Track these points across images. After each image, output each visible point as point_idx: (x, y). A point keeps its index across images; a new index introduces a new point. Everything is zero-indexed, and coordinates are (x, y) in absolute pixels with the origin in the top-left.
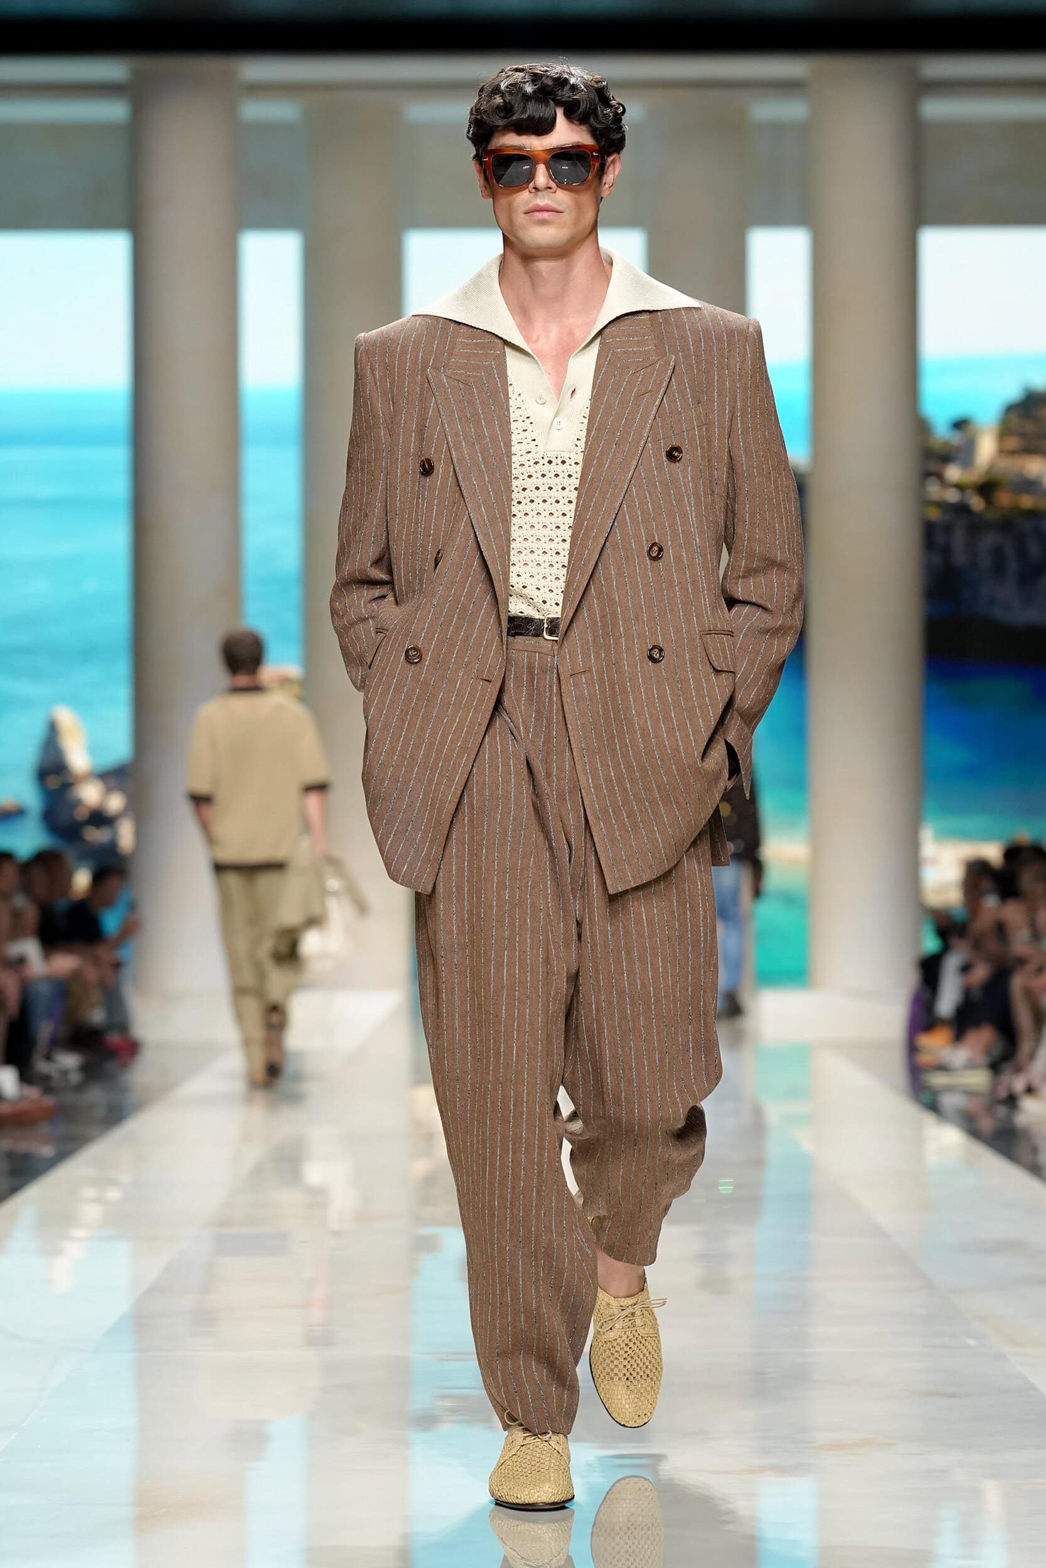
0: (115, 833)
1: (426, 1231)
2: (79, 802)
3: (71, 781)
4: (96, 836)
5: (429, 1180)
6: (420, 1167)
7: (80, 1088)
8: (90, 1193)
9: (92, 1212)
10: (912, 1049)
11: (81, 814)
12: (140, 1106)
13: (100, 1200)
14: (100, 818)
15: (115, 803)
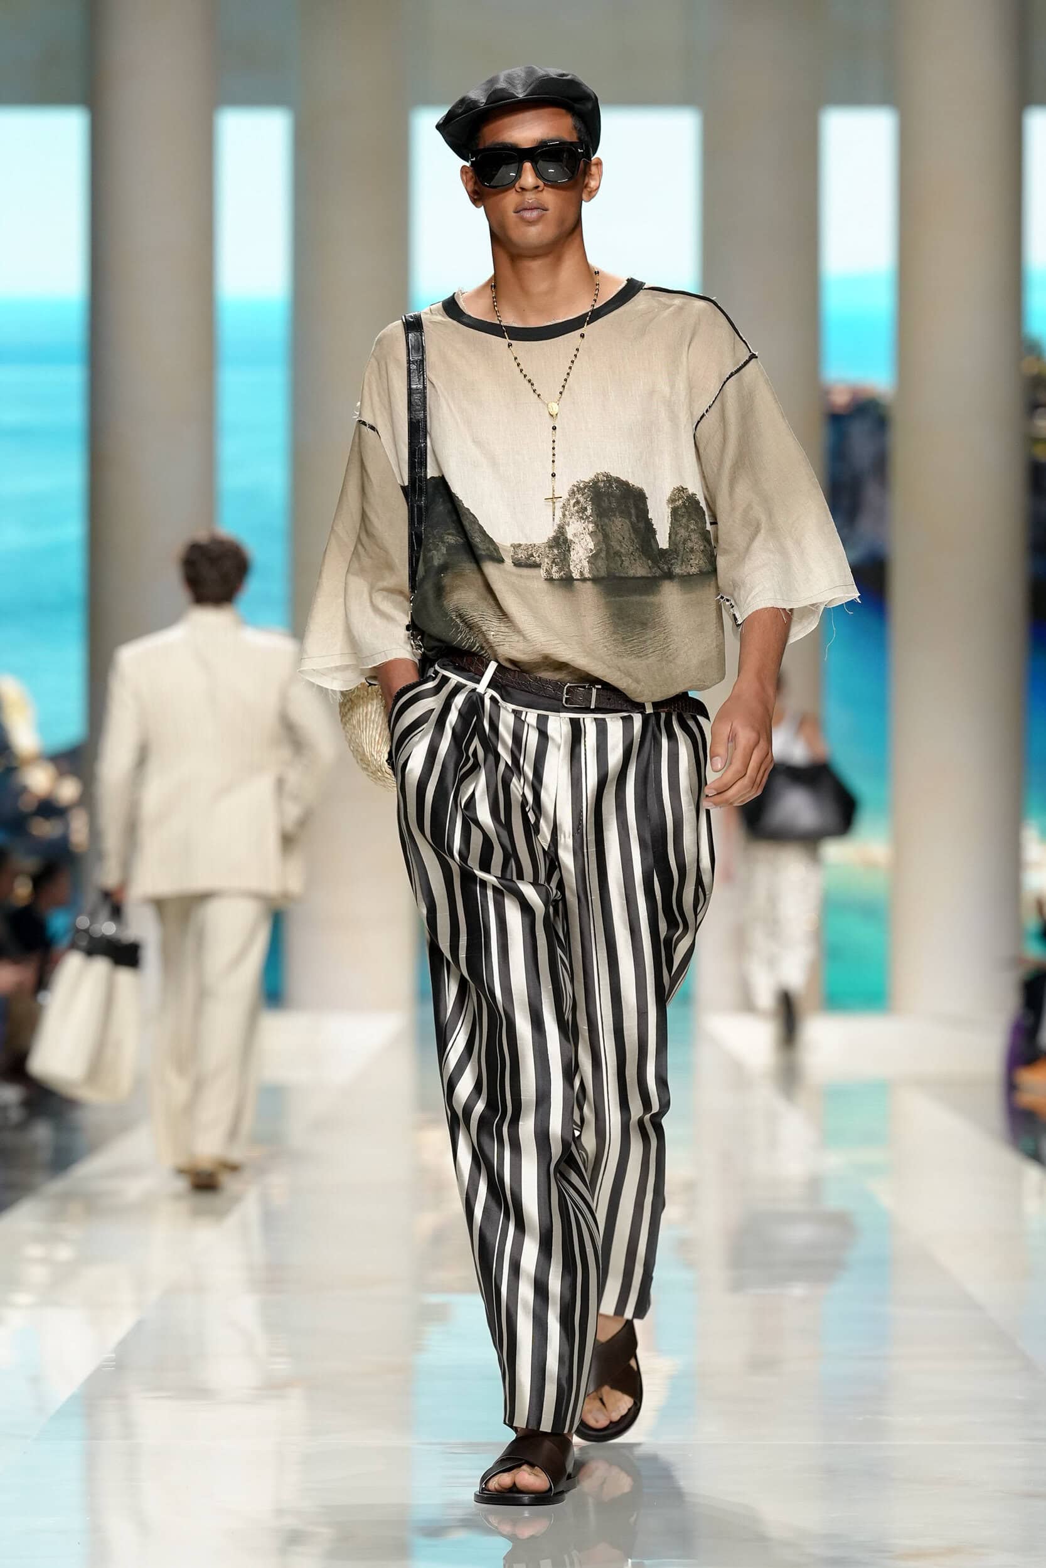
0: (67, 826)
1: (434, 1299)
2: (24, 789)
3: (14, 764)
4: (44, 829)
5: (438, 1237)
6: (428, 1221)
7: (23, 1126)
8: (35, 1251)
9: (38, 1274)
10: (1011, 1087)
11: (27, 805)
12: (93, 1148)
13: (44, 1261)
14: (49, 808)
15: (68, 791)
